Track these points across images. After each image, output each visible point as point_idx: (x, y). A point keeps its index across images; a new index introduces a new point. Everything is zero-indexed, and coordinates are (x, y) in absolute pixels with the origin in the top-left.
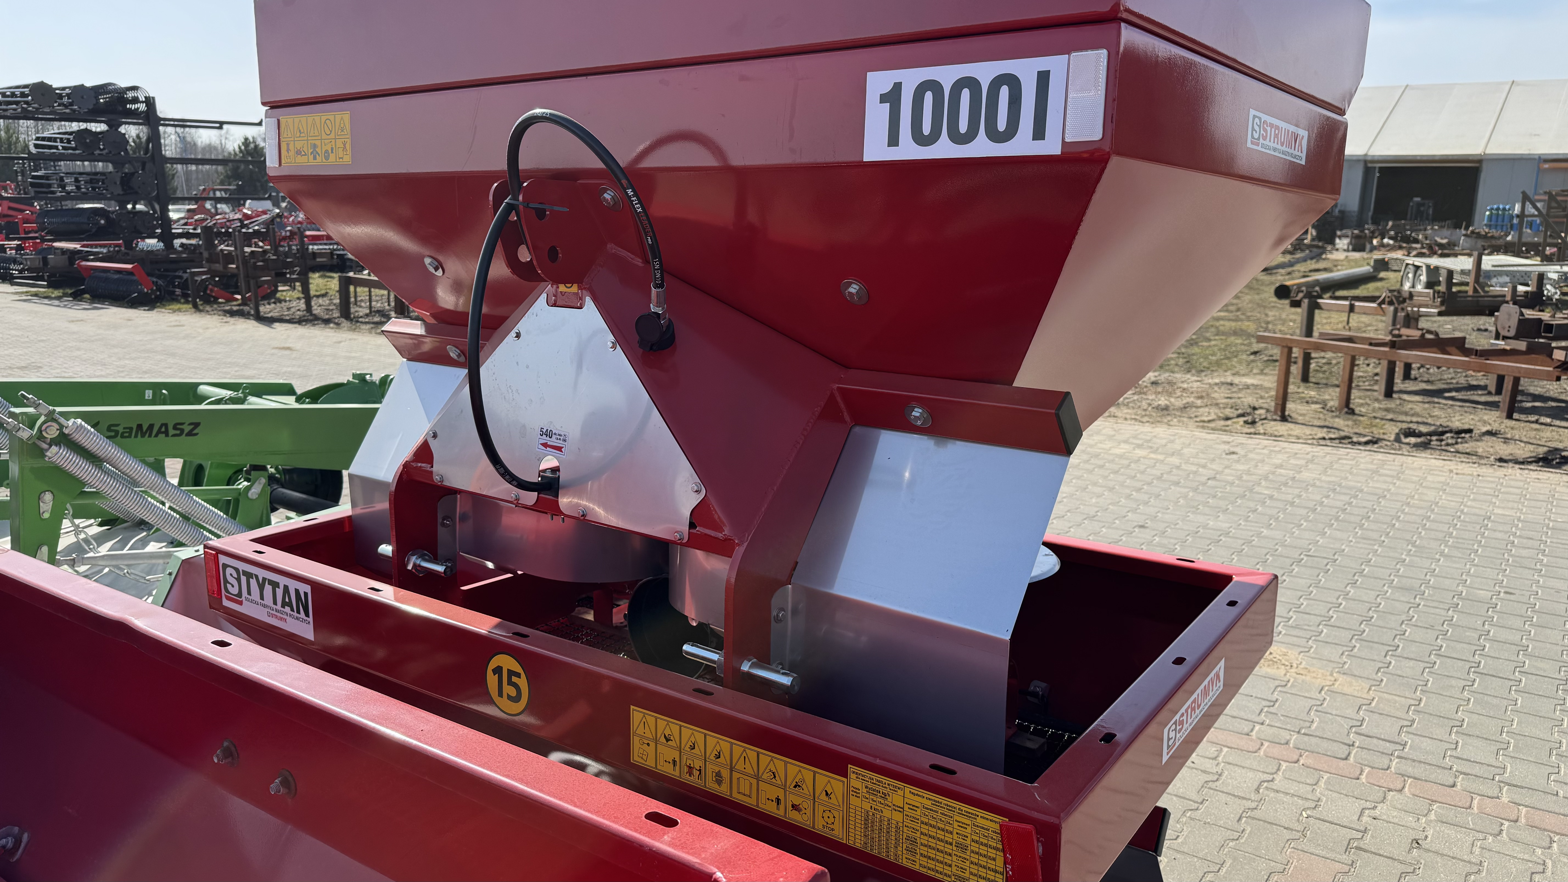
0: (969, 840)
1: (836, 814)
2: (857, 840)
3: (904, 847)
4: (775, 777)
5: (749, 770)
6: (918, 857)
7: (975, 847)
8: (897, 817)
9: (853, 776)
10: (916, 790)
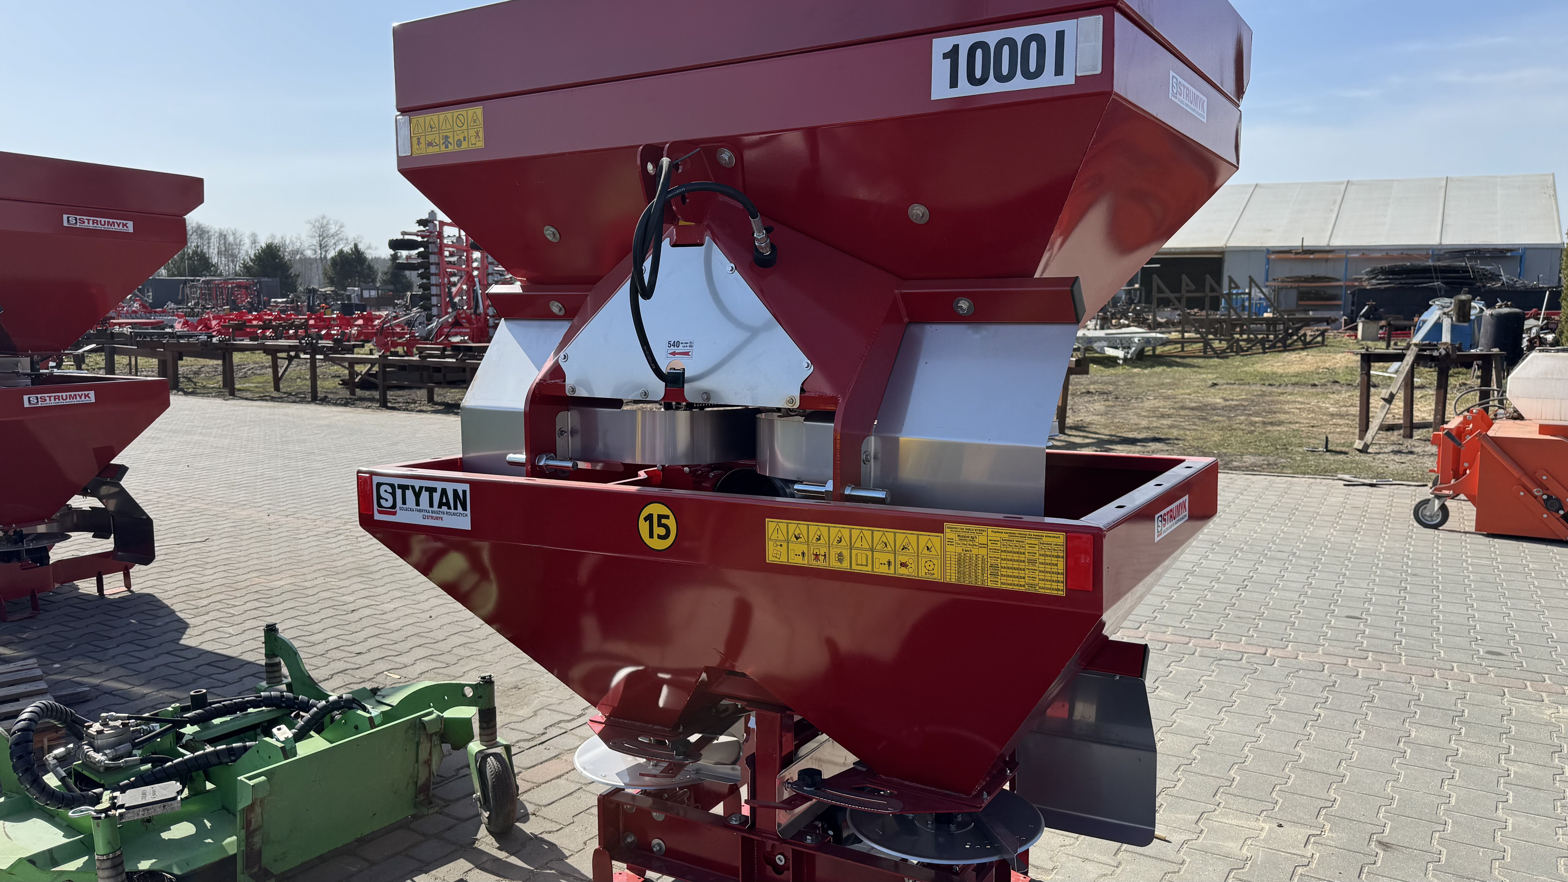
0: (1037, 555)
1: (935, 562)
2: (952, 577)
3: (989, 573)
4: (886, 546)
5: (866, 546)
6: (999, 577)
7: (1042, 560)
8: (983, 552)
9: (948, 530)
10: (996, 529)
